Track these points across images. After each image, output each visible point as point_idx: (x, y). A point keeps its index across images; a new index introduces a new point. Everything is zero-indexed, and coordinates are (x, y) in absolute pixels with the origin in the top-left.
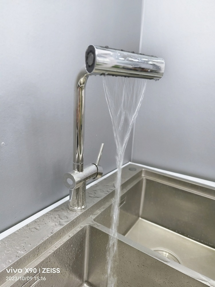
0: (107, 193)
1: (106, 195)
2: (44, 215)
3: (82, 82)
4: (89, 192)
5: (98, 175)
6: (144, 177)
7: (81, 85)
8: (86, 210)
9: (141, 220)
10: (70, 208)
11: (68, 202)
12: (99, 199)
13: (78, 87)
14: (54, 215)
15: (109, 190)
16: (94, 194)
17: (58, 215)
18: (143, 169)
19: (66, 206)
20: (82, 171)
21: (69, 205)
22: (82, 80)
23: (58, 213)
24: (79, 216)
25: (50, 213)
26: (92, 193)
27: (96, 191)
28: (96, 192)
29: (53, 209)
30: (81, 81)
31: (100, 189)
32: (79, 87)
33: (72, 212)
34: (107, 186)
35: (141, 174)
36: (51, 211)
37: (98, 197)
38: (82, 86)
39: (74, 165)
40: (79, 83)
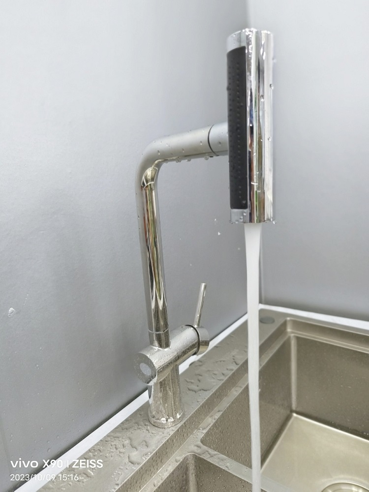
0: (222, 377)
1: (221, 383)
2: (101, 440)
3: (149, 177)
4: (188, 380)
5: (201, 347)
6: (293, 333)
7: (147, 182)
8: (184, 422)
9: (296, 418)
10: (153, 420)
11: (146, 406)
12: (208, 394)
13: (142, 187)
14: (120, 439)
15: (225, 372)
16: (198, 382)
17: (130, 439)
18: (288, 319)
19: (144, 416)
20: (167, 345)
21: (150, 414)
22: (149, 172)
23: (128, 434)
24: (170, 439)
25: (112, 434)
26: (193, 381)
27: (200, 375)
28: (200, 378)
29: (120, 426)
30: (147, 174)
31: (209, 371)
32: (145, 188)
33: (156, 428)
34: (220, 361)
35: (285, 329)
36: (116, 430)
37: (205, 389)
38: (150, 185)
39: (150, 335)
40: (143, 178)
